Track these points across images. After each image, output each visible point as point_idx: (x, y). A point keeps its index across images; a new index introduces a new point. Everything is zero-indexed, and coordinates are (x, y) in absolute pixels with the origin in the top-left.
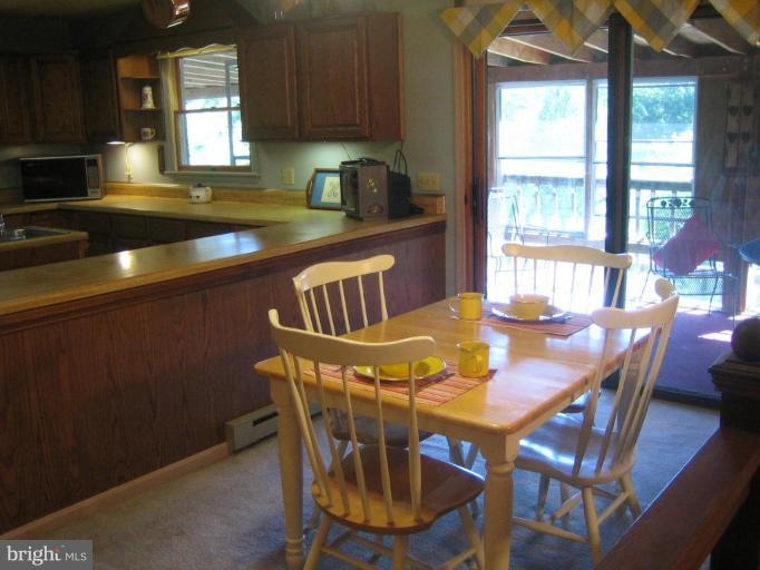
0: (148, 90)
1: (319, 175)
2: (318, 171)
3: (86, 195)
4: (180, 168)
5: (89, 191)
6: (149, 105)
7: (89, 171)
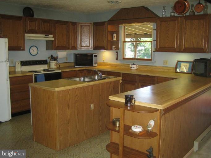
0: (115, 35)
1: (178, 63)
2: (178, 61)
3: (93, 65)
4: (124, 59)
5: (94, 64)
6: (115, 39)
7: (94, 58)
